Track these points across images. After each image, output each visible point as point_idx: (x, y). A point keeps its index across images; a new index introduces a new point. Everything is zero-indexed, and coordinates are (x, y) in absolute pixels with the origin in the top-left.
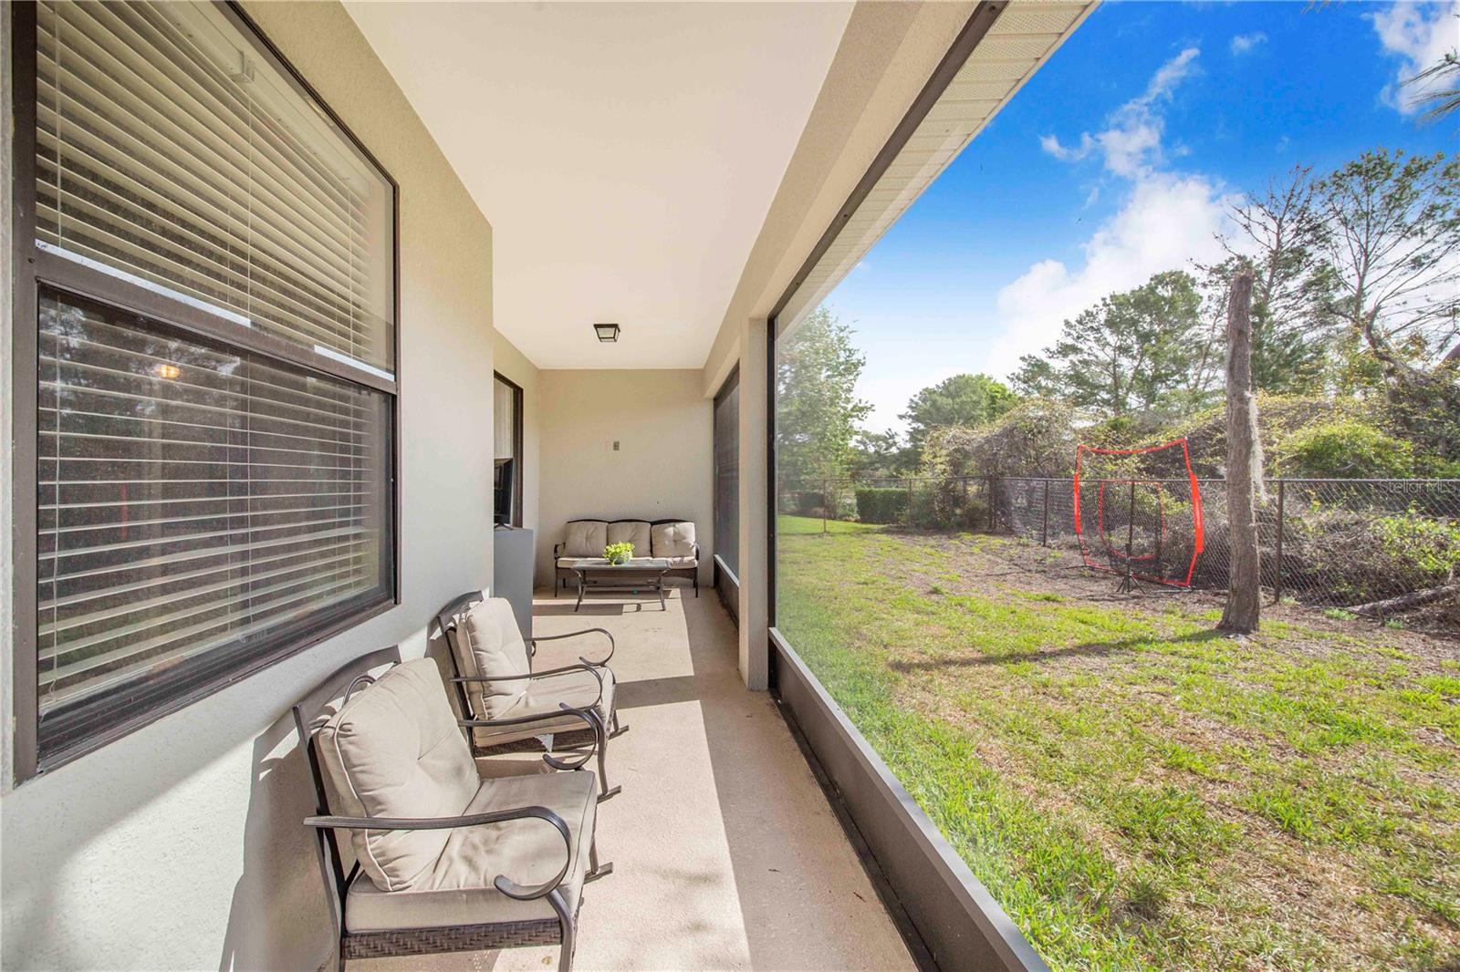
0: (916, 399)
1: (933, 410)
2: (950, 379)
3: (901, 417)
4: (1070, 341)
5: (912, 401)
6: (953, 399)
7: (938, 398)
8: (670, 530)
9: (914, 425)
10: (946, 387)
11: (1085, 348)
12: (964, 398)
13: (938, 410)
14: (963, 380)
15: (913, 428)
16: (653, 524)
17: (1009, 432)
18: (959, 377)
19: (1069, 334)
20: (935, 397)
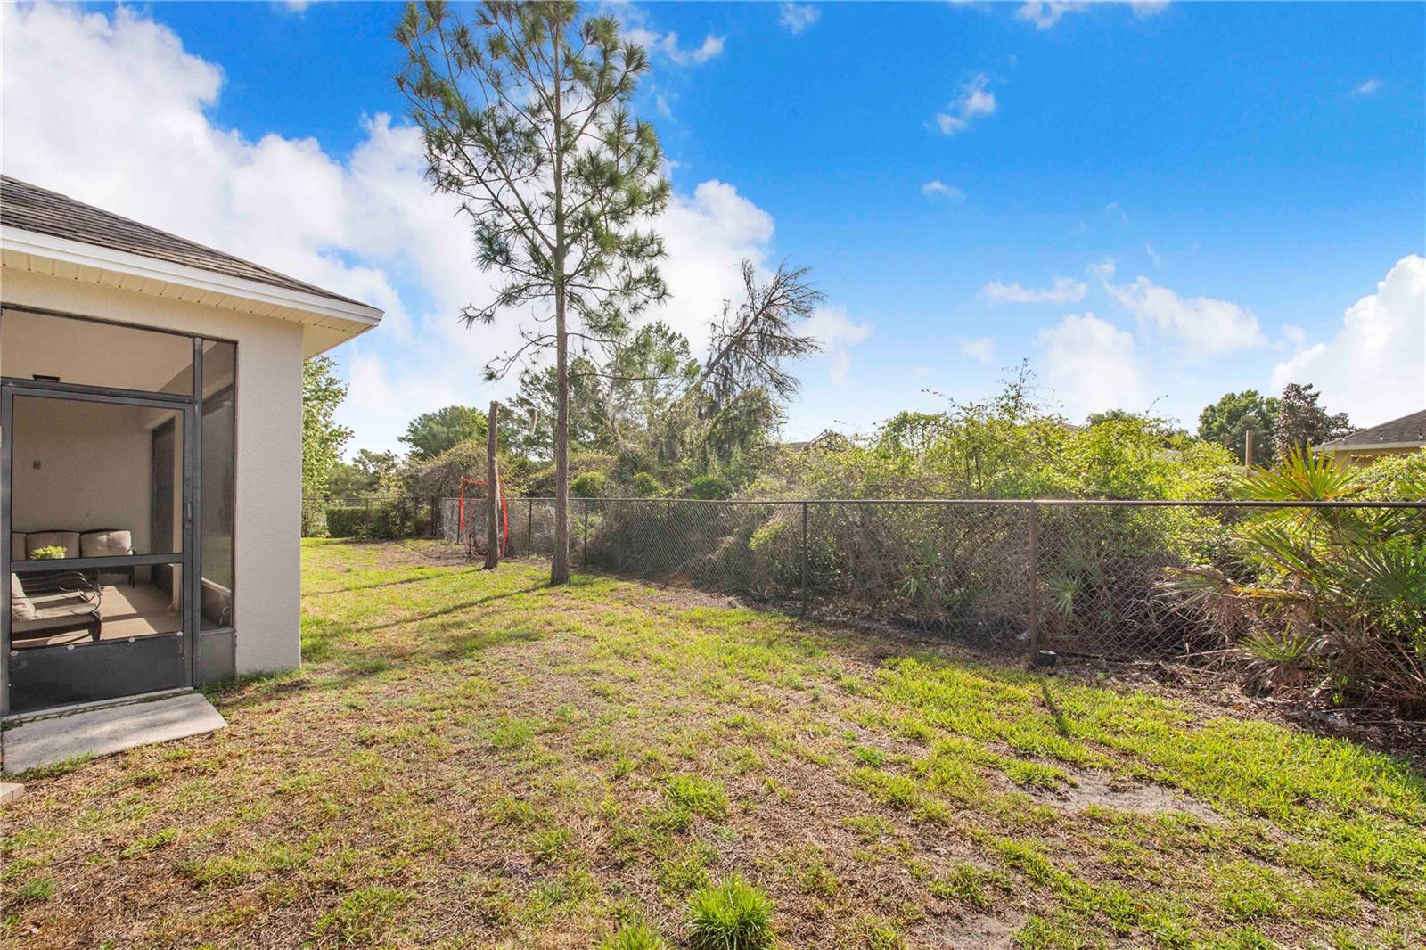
0: (416, 424)
1: (430, 437)
2: (446, 409)
3: (401, 439)
4: (524, 396)
5: (412, 424)
6: (448, 428)
7: (435, 426)
8: (104, 538)
9: (414, 449)
10: (442, 417)
11: (534, 403)
12: (458, 428)
13: (434, 436)
14: (458, 412)
15: (413, 452)
16: (82, 533)
17: (449, 465)
18: (453, 408)
19: (525, 390)
20: (431, 424)
